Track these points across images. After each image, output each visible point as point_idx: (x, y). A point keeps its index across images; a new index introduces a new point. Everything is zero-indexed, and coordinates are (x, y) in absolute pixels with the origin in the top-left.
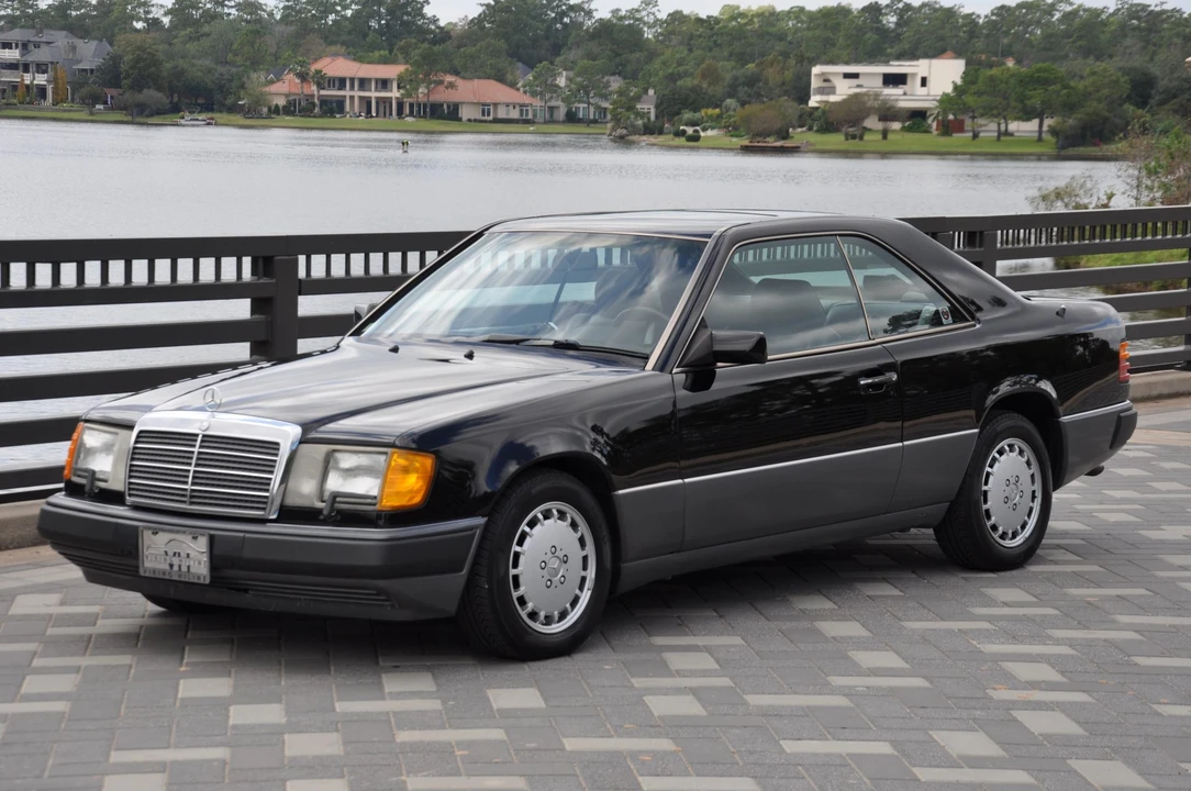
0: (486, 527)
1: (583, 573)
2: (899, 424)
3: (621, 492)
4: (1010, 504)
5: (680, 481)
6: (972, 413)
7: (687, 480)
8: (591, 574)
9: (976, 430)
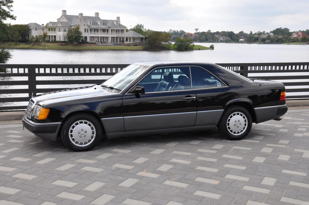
0: (62, 125)
1: (93, 135)
2: (196, 108)
3: (103, 119)
4: (236, 126)
5: (123, 117)
6: (222, 106)
7: (124, 117)
8: (95, 135)
9: (223, 110)
